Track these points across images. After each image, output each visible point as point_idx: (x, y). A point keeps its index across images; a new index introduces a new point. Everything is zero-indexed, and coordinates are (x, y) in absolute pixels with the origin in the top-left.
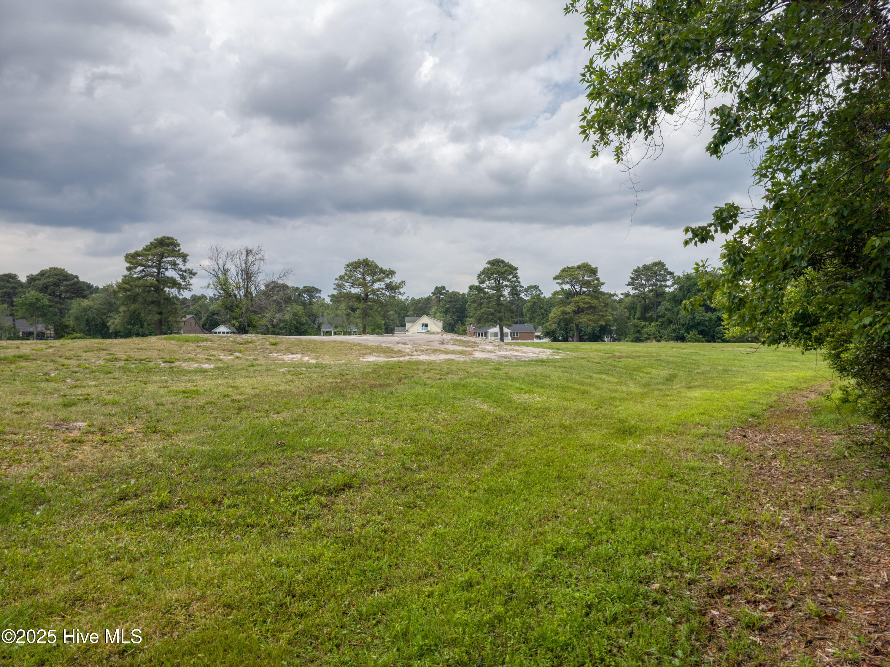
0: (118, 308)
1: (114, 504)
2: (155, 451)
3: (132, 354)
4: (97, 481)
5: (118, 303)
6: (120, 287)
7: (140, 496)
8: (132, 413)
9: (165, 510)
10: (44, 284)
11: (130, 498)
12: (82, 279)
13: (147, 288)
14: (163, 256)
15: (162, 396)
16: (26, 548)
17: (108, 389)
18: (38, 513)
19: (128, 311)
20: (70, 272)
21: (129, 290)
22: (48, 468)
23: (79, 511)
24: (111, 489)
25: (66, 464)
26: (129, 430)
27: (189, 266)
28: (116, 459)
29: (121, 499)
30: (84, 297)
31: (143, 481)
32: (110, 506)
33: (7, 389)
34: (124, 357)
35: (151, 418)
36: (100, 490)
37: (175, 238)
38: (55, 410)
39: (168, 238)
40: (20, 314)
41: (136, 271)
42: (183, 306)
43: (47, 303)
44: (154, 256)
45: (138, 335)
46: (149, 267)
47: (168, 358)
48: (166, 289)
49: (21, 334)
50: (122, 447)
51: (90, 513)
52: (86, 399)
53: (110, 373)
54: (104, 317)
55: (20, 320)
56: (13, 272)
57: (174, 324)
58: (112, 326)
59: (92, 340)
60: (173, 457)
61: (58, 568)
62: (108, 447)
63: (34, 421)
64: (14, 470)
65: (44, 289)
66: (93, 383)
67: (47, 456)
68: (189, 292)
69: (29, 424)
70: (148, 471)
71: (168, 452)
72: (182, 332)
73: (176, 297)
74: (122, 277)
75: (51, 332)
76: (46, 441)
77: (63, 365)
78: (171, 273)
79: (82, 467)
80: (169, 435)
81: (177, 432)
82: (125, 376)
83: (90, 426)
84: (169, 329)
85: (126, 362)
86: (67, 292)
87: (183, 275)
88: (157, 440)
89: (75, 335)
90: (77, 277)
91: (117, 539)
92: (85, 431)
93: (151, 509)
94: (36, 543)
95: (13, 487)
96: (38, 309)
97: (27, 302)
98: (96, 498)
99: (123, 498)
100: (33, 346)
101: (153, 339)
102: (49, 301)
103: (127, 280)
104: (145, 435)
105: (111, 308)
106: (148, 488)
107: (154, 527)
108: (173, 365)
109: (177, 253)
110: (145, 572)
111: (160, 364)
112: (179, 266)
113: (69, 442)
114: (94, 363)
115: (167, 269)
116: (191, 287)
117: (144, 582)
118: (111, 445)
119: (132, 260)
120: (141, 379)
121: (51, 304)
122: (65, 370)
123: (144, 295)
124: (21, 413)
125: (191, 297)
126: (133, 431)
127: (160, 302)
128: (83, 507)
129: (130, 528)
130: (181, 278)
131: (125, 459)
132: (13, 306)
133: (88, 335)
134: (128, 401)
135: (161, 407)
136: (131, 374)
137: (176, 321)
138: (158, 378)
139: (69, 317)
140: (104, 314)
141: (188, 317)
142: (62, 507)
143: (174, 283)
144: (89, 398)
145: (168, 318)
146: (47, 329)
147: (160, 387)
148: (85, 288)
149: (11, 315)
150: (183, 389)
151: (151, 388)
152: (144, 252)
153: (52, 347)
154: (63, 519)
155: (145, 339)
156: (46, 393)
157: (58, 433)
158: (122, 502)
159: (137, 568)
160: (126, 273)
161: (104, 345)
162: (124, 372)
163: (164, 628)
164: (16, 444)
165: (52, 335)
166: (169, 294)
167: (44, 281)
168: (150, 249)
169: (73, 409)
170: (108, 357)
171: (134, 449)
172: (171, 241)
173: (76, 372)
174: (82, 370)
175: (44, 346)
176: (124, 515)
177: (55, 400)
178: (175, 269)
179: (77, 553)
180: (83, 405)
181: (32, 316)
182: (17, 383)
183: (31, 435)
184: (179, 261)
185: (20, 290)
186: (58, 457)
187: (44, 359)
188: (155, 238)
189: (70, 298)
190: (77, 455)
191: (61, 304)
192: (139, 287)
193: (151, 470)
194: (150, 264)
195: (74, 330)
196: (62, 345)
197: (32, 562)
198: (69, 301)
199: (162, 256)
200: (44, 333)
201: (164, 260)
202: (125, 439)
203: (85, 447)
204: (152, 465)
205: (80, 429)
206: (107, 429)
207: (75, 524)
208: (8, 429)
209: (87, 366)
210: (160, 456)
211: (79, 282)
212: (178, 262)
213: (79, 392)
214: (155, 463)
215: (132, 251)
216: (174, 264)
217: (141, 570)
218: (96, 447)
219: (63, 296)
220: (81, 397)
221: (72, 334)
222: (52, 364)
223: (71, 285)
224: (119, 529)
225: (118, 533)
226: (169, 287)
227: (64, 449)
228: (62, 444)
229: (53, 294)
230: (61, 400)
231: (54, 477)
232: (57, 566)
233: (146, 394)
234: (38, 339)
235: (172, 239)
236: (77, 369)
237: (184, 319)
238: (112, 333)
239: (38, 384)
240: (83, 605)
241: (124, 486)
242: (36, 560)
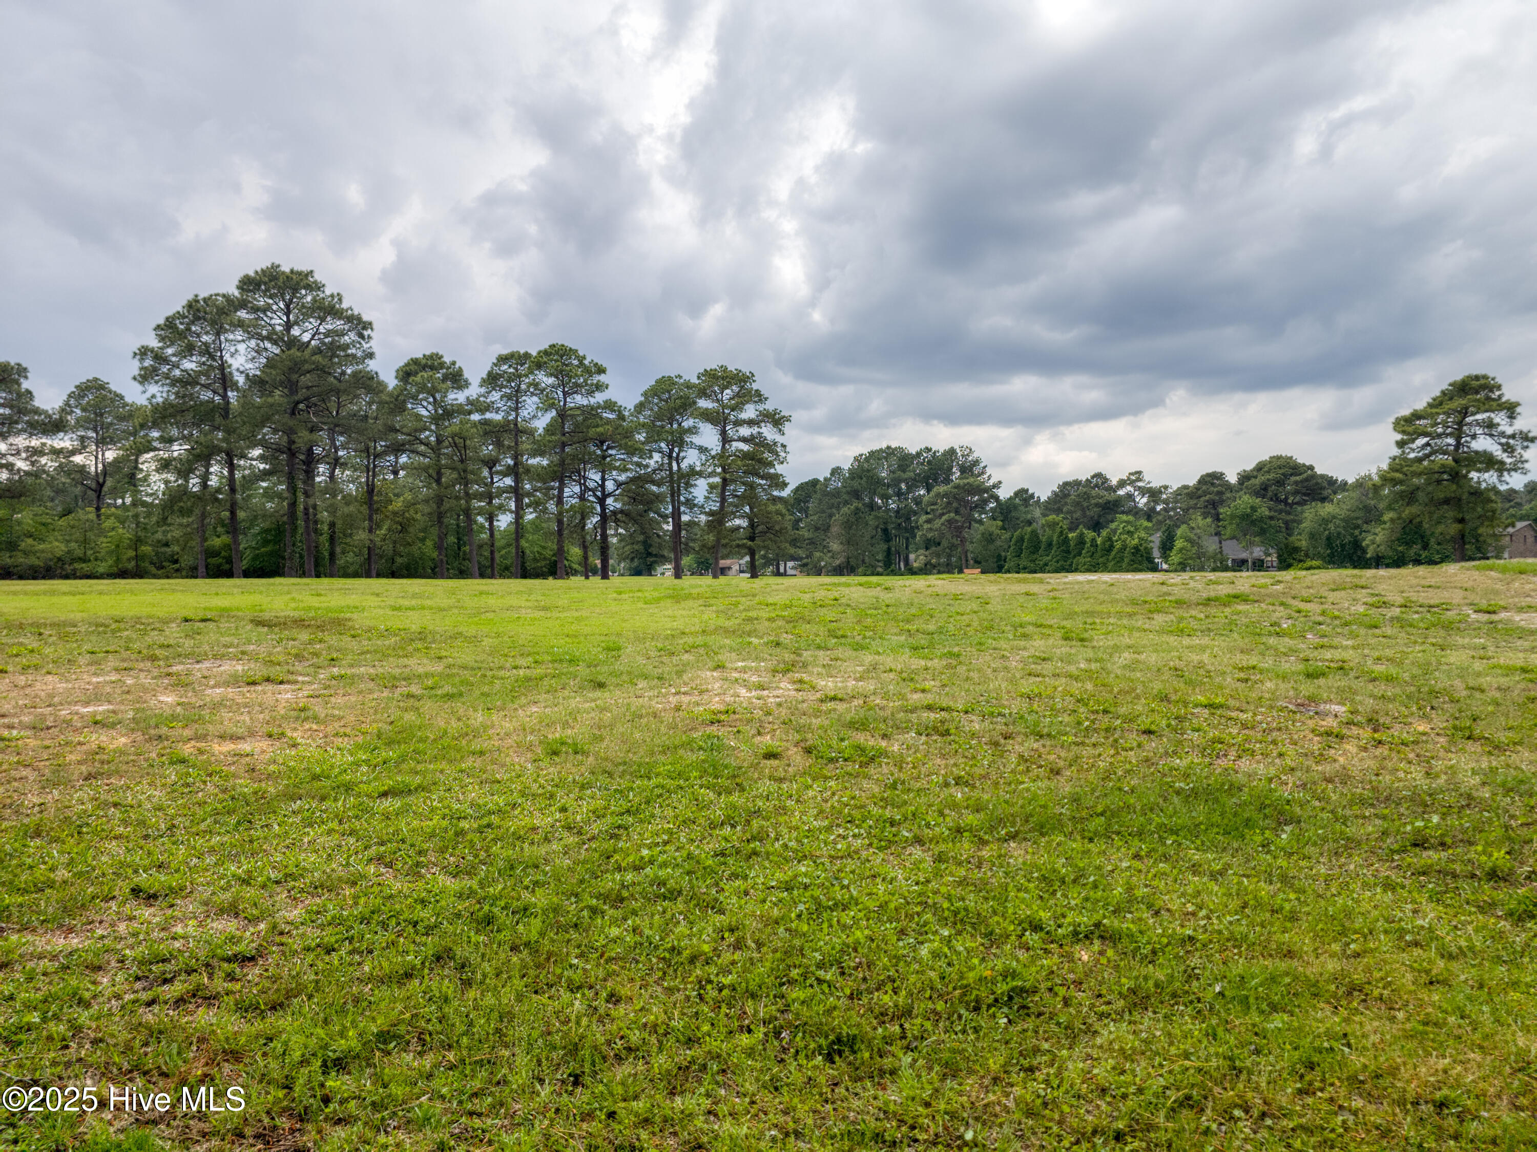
0: (1381, 515)
1: (1403, 850)
2: (1474, 772)
3: (1414, 596)
4: (1372, 805)
5: (1381, 506)
6: (1386, 479)
7: (1449, 847)
8: (1423, 699)
9: (1502, 884)
10: (1262, 484)
11: (1432, 847)
12: (1319, 470)
13: (1436, 476)
14: (1466, 413)
15: (1479, 674)
16: (1271, 883)
17: (1377, 654)
18: (1284, 836)
19: (1399, 518)
20: (1300, 461)
21: (1401, 482)
22: (1293, 769)
23: (1347, 848)
24: (1397, 823)
25: (1320, 768)
26: (1421, 729)
27: (1520, 424)
28: (1401, 775)
29: (1415, 845)
30: (1323, 500)
31: (1453, 821)
32: (1398, 852)
33: (1223, 644)
34: (1399, 600)
35: (1460, 711)
36: (1378, 822)
37: (1491, 375)
38: (1296, 682)
39: (1477, 378)
40: (1228, 532)
41: (1414, 446)
42: (1507, 505)
43: (1267, 513)
44: (1448, 414)
45: (1418, 562)
46: (1439, 436)
47: (1484, 604)
48: (1474, 475)
49: (1230, 563)
50: (1412, 756)
51: (1364, 855)
52: (1341, 668)
53: (1376, 627)
54: (1357, 532)
55: (1228, 542)
56: (1219, 470)
57: (1489, 541)
58: (1371, 547)
59: (1340, 571)
60: (1511, 790)
61: (1322, 930)
62: (1386, 753)
63: (1267, 696)
64: (1245, 764)
65: (1262, 491)
66: (1350, 643)
67: (1290, 750)
68: (1522, 476)
69: (1260, 698)
70: (1463, 807)
71: (1499, 780)
72: (1506, 555)
73: (1494, 489)
74: (1388, 461)
75: (1273, 558)
76: (1287, 728)
77: (1299, 612)
78: (1483, 444)
79: (1345, 777)
80: (1498, 748)
81: (1515, 744)
82: (1403, 635)
83: (1352, 713)
84: (1479, 549)
85: (1403, 609)
86: (1296, 493)
87: (1507, 444)
88: (1475, 752)
89: (1309, 563)
90: (1311, 468)
91: (1415, 912)
92: (1344, 720)
93: (1473, 876)
94: (1285, 879)
95: (1246, 790)
96: (1253, 523)
97: (1239, 513)
98: (1373, 832)
99: (1420, 843)
100: (1253, 581)
101: (1452, 569)
102: (1270, 509)
103: (1398, 464)
104: (1452, 741)
105: (1371, 515)
106: (1466, 837)
107: (1481, 909)
108: (1494, 617)
109: (1494, 404)
110: (1470, 983)
111: (1468, 616)
112: (1501, 428)
113: (1320, 735)
114: (1348, 609)
115: (1474, 437)
116: (1526, 465)
117: (1469, 998)
118: (1390, 749)
119: (1406, 428)
120: (1434, 641)
121: (1272, 514)
122: (1302, 619)
123: (1430, 488)
124: (1247, 681)
125: (1526, 486)
126: (1428, 730)
127: (1460, 500)
128: (1352, 844)
129: (1436, 898)
130: (1505, 451)
131: (1417, 775)
132: (1218, 520)
133: (1329, 563)
134: (1414, 677)
135: (1478, 695)
136: (1414, 631)
137: (1494, 535)
138: (1467, 640)
139: (1300, 534)
140: (1357, 527)
141: (1520, 525)
142: (1318, 835)
143: (1489, 462)
144: (1346, 666)
145: (1476, 528)
146: (1268, 554)
147: (1473, 657)
148: (1325, 484)
149: (1216, 534)
150: (1520, 663)
151: (1454, 658)
152: (1429, 410)
153: (1281, 582)
154: (1322, 854)
155: (1435, 569)
156: (1278, 654)
157: (1303, 718)
158: (1417, 850)
159: (1456, 972)
160: (1396, 451)
161: (1363, 579)
162: (1402, 627)
163: (1516, 1097)
164: (1244, 726)
165: (1275, 564)
166: (1479, 482)
167: (1261, 478)
168: (1441, 404)
169: (1322, 681)
170: (1370, 600)
171: (1433, 762)
172: (1482, 382)
173: (1320, 624)
174: (1329, 621)
175: (1269, 581)
176: (1424, 874)
177: (1290, 665)
178: (1491, 435)
179: (1348, 914)
180: (1337, 677)
181: (1245, 535)
182: (1235, 635)
183: (1264, 717)
184: (1500, 418)
185: (1228, 495)
186: (1306, 755)
187: (1271, 600)
188: (1451, 380)
189: (1302, 503)
190: (1336, 757)
191: (1289, 513)
192: (1420, 474)
193: (1468, 805)
194: (1440, 430)
195: (1307, 556)
196: (1295, 578)
197: (1282, 908)
198: (1299, 508)
199: (1464, 412)
200: (1262, 561)
201: (1469, 419)
202: (1415, 742)
203: (1348, 747)
204: (1470, 797)
205: (1336, 716)
206: (1381, 721)
207: (1340, 867)
208: (1231, 703)
209: (1337, 613)
210: (1484, 784)
211: (1314, 476)
212: (1497, 420)
213: (1328, 655)
214: (1475, 794)
215: (1406, 412)
216: (1490, 425)
217: (1462, 978)
218: (1365, 749)
219: (1290, 501)
220: (1332, 665)
221: (1305, 562)
222: (1282, 608)
223: (1301, 481)
224: (1415, 894)
225: (1414, 901)
226: (1479, 471)
227: (1315, 745)
228: (1311, 736)
229: (1276, 499)
230: (1301, 667)
231: (1304, 786)
232: (1320, 926)
233: (1445, 667)
234: (1253, 570)
235: (1485, 377)
236: (1321, 619)
237: (1510, 530)
238: (1370, 559)
239: (1264, 639)
240: (1364, 1001)
241: (1419, 824)
242: (1287, 906)
